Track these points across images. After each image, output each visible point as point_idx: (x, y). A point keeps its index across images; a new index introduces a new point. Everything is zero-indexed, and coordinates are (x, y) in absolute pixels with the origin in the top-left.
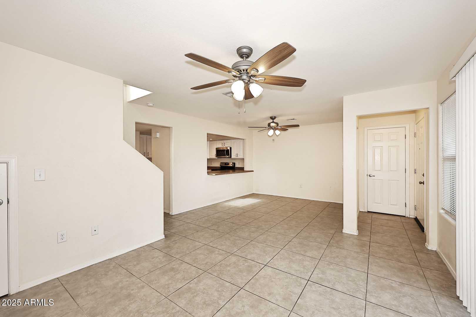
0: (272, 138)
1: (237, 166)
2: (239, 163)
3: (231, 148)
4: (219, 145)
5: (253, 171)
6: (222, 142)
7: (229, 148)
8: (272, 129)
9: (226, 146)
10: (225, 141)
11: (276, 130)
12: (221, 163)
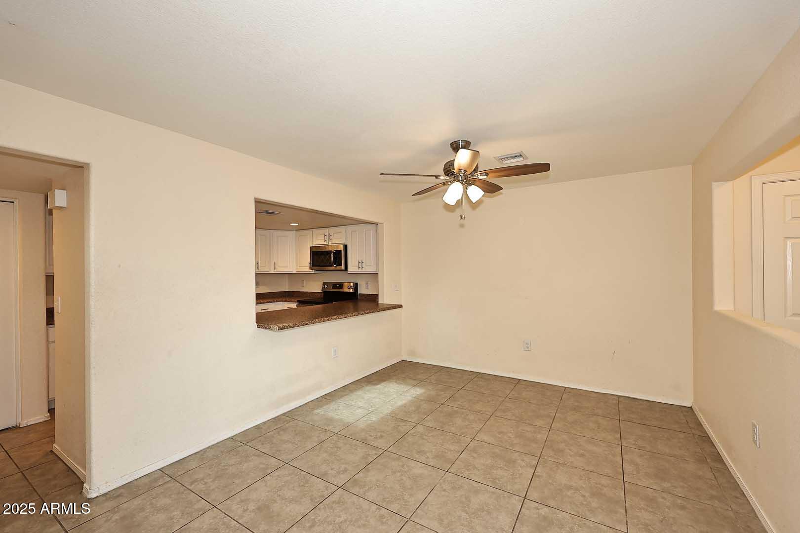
0: (458, 212)
1: (362, 290)
2: (367, 283)
3: (346, 247)
4: (319, 240)
5: (401, 306)
6: (326, 231)
7: (341, 248)
8: (459, 181)
9: (334, 241)
10: (332, 230)
11: (470, 185)
12: (324, 284)
